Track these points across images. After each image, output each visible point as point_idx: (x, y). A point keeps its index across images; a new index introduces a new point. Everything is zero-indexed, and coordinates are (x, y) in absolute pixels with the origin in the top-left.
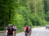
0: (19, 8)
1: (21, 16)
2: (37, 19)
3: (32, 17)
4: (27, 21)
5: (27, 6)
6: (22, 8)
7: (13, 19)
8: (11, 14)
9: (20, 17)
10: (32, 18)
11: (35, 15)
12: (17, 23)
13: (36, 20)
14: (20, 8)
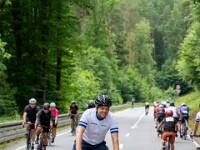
0: (85, 52)
1: (89, 75)
2: (134, 85)
3: (120, 79)
4: (108, 88)
5: (106, 46)
6: (92, 53)
7: (69, 83)
8: (63, 71)
9: (87, 77)
10: (120, 82)
11: (129, 74)
12: (79, 94)
13: (131, 87)
14: (87, 54)
